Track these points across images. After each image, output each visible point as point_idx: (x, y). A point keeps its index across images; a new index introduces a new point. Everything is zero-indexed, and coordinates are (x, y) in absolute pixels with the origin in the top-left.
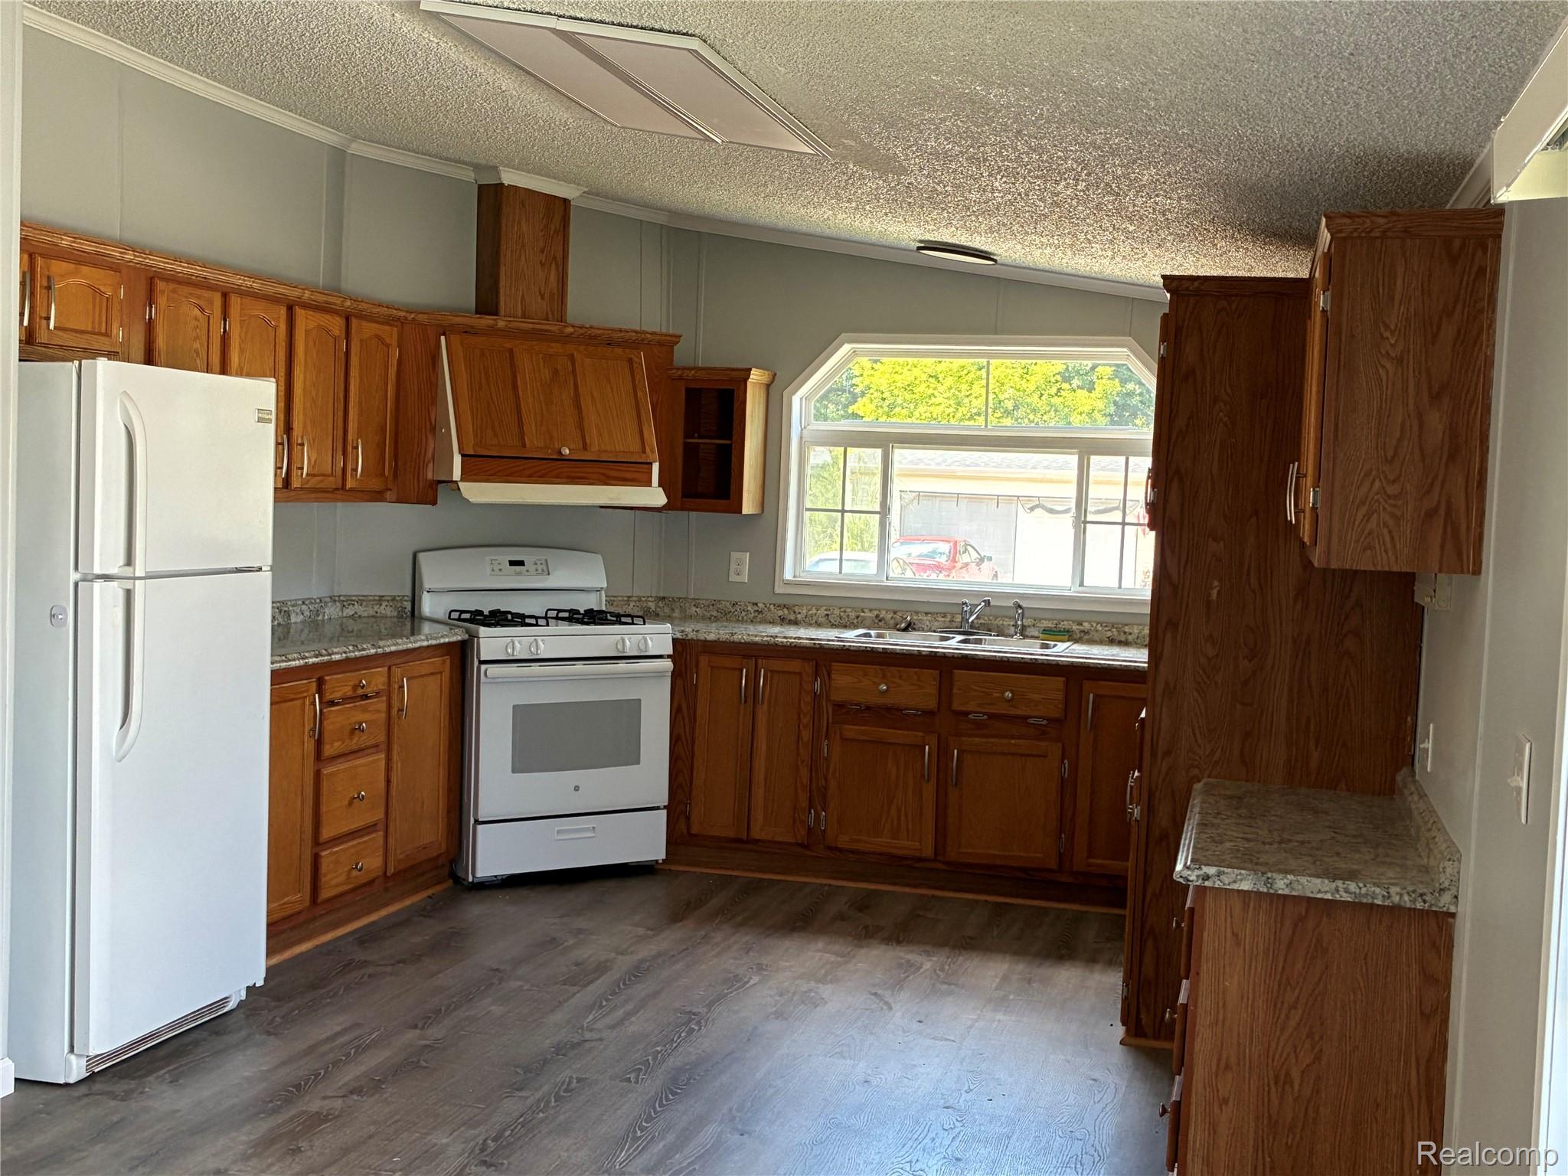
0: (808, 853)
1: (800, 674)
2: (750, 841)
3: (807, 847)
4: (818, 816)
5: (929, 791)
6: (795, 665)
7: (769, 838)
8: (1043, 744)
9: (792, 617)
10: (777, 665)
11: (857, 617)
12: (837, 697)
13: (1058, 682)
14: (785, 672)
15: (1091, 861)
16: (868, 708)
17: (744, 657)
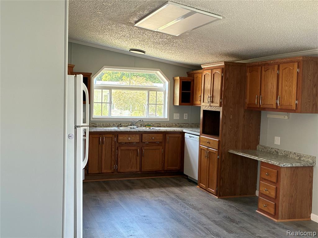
0: (114, 174)
1: (112, 137)
2: (102, 173)
3: (113, 173)
4: (115, 166)
5: (138, 158)
6: (111, 136)
7: (106, 172)
8: (159, 147)
9: (95, 126)
10: (107, 136)
11: (109, 125)
12: (119, 141)
13: (161, 135)
14: (108, 137)
15: (168, 168)
16: (125, 143)
17: (100, 135)
